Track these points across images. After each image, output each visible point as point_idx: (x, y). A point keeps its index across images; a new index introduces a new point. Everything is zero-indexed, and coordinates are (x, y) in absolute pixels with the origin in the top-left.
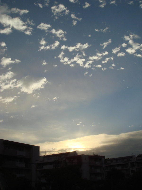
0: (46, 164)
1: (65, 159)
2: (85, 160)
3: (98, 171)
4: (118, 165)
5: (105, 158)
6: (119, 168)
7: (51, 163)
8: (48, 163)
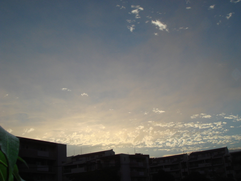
0: (75, 166)
1: (99, 160)
2: (125, 160)
4: (166, 167)
5: (150, 158)
8: (78, 165)
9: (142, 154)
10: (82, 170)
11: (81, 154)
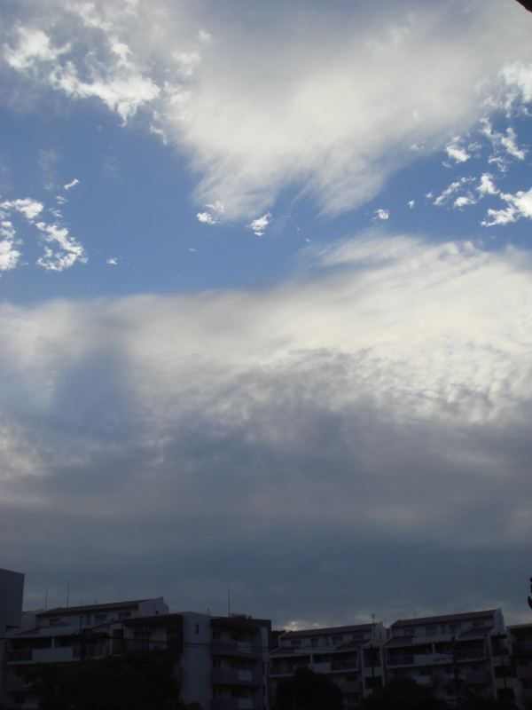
0: (44, 643)
1: (118, 626)
2: (197, 632)
3: (245, 676)
4: (318, 658)
5: (273, 630)
6: (323, 668)
7: (64, 641)
8: (53, 640)
9: (250, 617)
10: (66, 655)
11: (65, 606)
